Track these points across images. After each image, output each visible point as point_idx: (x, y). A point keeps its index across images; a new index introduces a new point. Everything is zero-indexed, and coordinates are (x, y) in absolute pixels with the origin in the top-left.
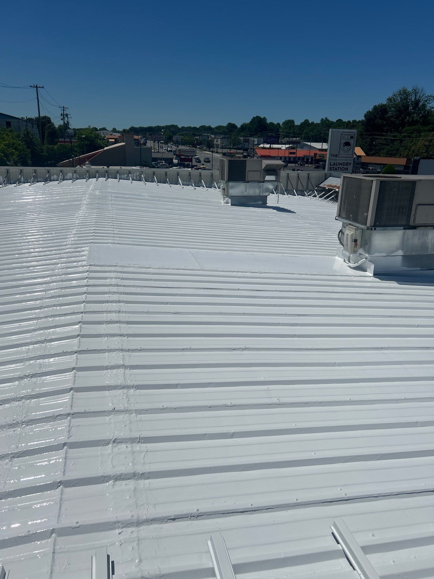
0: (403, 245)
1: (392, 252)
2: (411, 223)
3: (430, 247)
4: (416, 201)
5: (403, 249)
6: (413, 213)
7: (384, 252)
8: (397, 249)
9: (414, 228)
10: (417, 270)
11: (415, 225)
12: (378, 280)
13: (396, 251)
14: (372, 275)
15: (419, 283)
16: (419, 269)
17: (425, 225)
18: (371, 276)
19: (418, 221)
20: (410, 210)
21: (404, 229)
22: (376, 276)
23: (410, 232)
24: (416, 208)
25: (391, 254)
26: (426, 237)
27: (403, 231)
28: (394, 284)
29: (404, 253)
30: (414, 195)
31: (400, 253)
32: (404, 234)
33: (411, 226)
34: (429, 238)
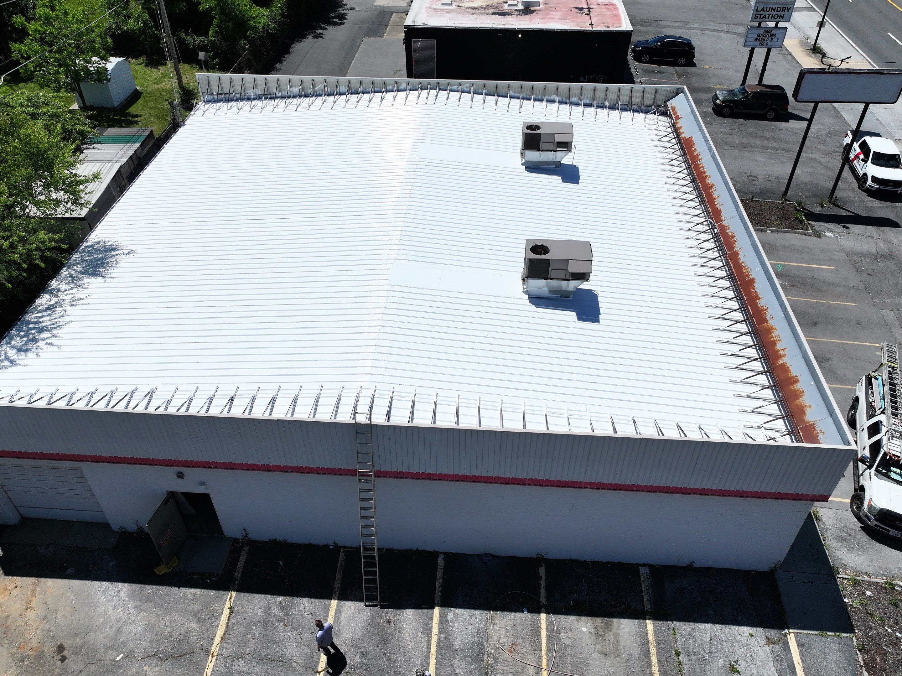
0: (547, 286)
2: (549, 277)
4: (551, 268)
6: (549, 273)
7: (534, 288)
9: (551, 279)
12: (529, 301)
13: (542, 289)
14: (528, 298)
17: (557, 278)
19: (552, 276)
23: (549, 281)
24: (552, 271)
29: (548, 289)
34: (560, 284)
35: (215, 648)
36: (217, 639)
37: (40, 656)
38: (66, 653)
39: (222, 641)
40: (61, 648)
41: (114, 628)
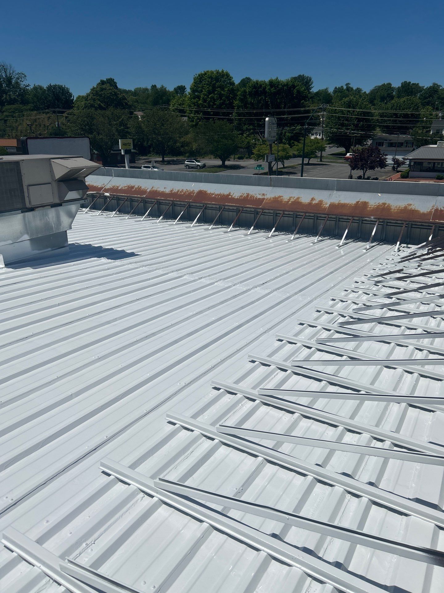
0: (27, 229)
1: (18, 238)
2: (28, 205)
3: (53, 226)
4: (26, 182)
5: (28, 233)
6: (26, 194)
7: (8, 240)
8: (22, 234)
9: (32, 209)
10: (48, 251)
11: (32, 206)
12: (11, 270)
13: (21, 237)
14: (4, 266)
15: (53, 263)
16: (50, 249)
17: (41, 205)
18: (3, 268)
19: (34, 203)
20: (22, 191)
21: (22, 212)
22: (9, 266)
23: (29, 214)
24: (28, 190)
25: (17, 240)
26: (47, 217)
27: (22, 214)
28: (29, 270)
29: (30, 237)
30: (21, 176)
31: (26, 237)
32: (24, 217)
33: (29, 208)
34: (50, 217)
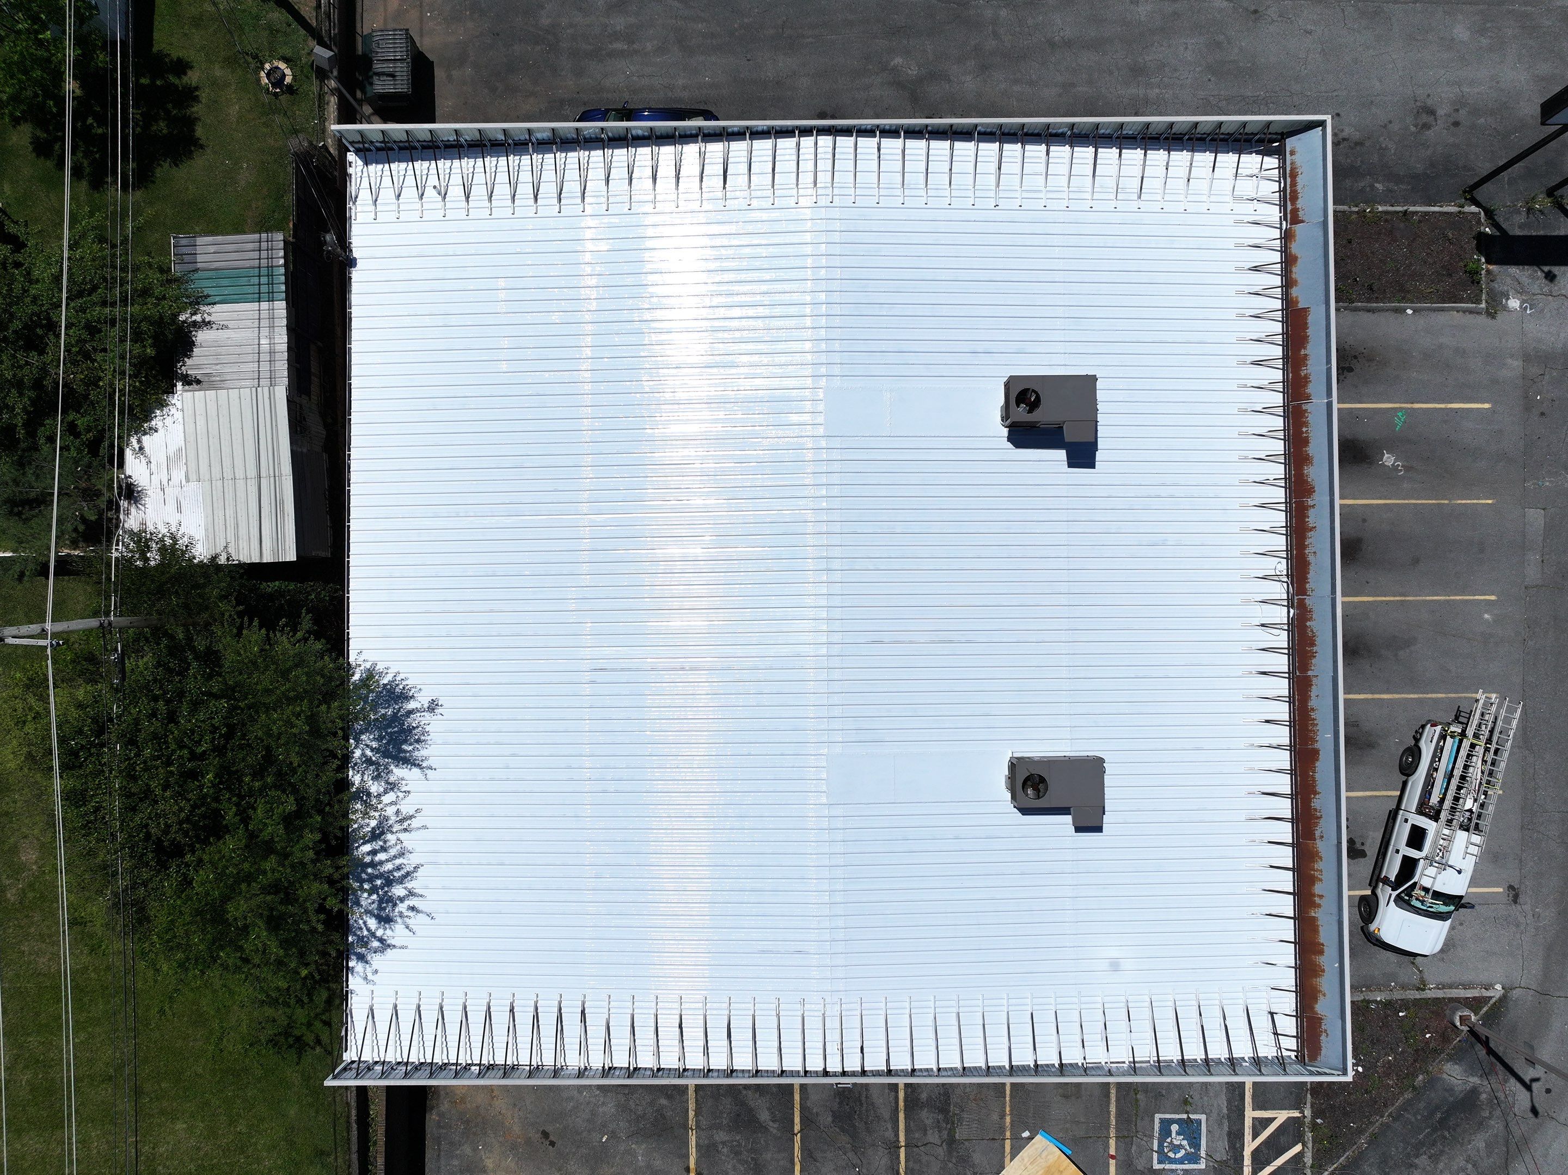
35: (692, 1122)
36: (691, 1114)
37: (528, 1142)
38: (552, 1138)
39: (696, 1115)
40: (545, 1135)
41: (587, 1111)
